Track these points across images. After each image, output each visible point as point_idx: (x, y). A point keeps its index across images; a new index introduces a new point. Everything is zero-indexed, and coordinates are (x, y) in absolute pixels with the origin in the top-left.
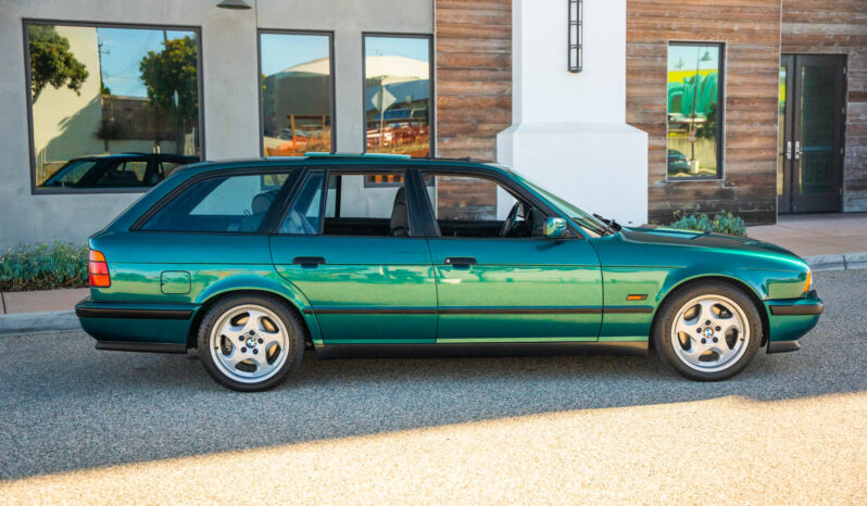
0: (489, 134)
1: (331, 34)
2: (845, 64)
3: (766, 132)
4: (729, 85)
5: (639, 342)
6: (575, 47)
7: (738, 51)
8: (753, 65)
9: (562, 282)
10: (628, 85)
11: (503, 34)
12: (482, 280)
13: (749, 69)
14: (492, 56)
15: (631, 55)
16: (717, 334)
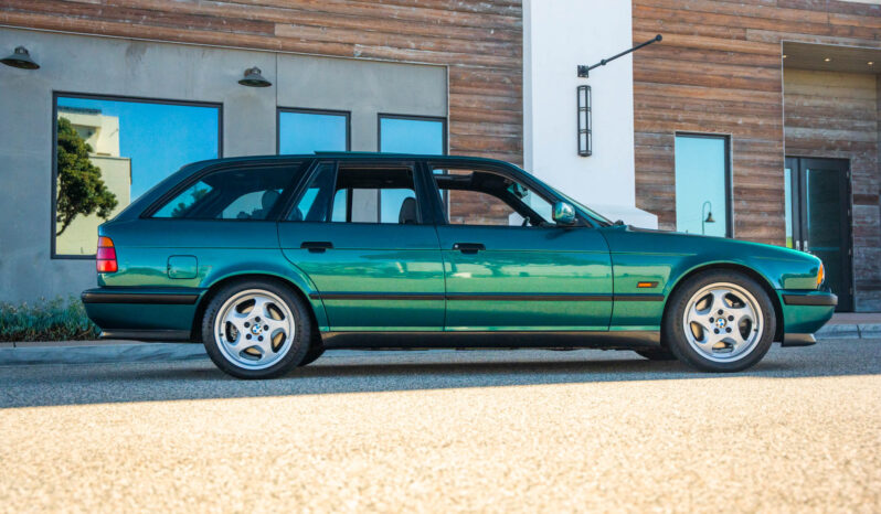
0: (502, 214)
1: (348, 114)
2: (848, 169)
3: (774, 222)
4: (736, 175)
5: (652, 334)
6: (584, 131)
7: (744, 144)
8: (759, 158)
9: (577, 277)
10: (637, 172)
11: (514, 120)
12: (496, 274)
13: (755, 161)
14: (503, 140)
15: (639, 143)
16: (730, 324)
